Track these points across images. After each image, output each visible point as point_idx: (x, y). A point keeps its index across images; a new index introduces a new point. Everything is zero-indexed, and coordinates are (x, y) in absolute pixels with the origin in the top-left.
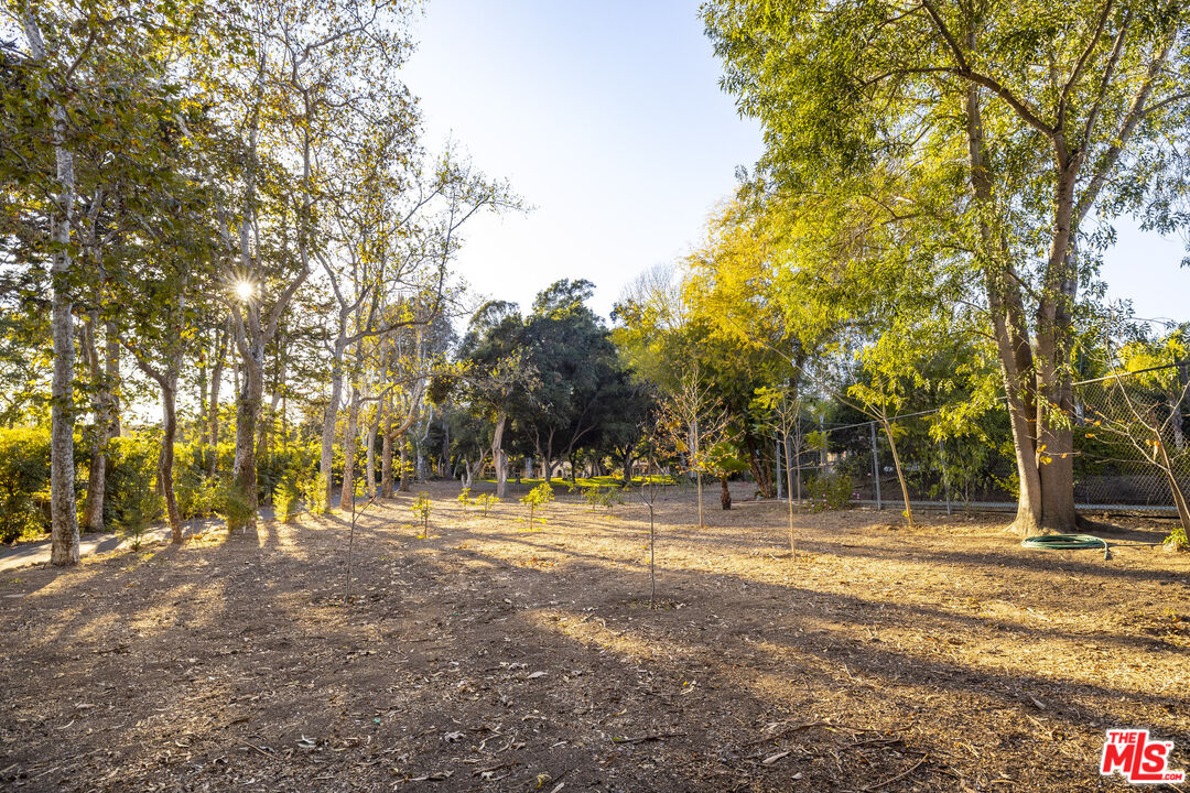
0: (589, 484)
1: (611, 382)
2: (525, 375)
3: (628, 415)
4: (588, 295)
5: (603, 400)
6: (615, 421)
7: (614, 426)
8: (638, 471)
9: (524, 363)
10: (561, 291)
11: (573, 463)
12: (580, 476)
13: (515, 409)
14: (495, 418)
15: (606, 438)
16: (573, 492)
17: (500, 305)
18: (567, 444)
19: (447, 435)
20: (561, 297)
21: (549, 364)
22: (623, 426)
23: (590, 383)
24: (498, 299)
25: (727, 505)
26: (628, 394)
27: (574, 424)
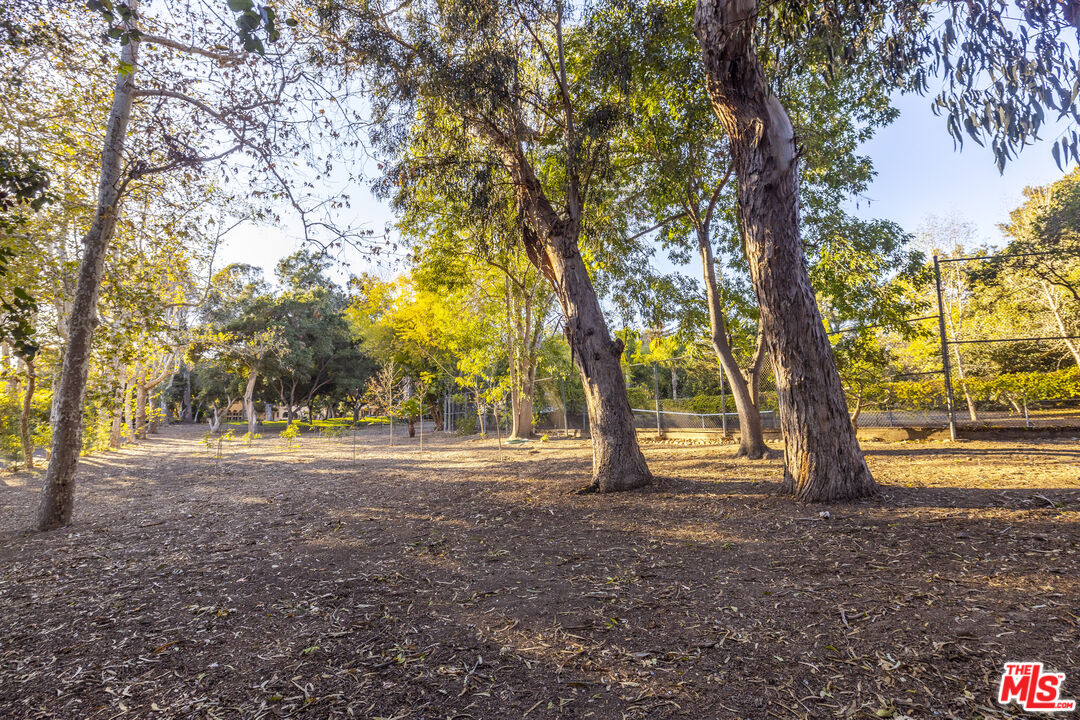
0: (325, 425)
1: (345, 347)
2: (277, 346)
3: (357, 373)
4: (328, 265)
5: (338, 361)
6: (347, 377)
7: (346, 381)
8: (366, 413)
9: (277, 338)
10: (303, 260)
11: (311, 408)
12: (315, 418)
13: (266, 368)
14: (246, 373)
15: (339, 390)
16: (313, 431)
17: (244, 268)
18: (307, 394)
19: (188, 382)
20: (302, 265)
21: (295, 336)
22: (353, 381)
23: (328, 348)
24: (242, 262)
25: (412, 434)
26: (358, 357)
27: (314, 378)
